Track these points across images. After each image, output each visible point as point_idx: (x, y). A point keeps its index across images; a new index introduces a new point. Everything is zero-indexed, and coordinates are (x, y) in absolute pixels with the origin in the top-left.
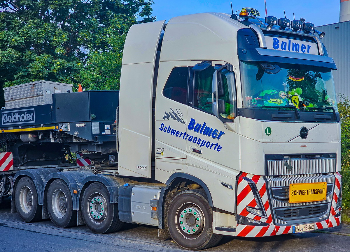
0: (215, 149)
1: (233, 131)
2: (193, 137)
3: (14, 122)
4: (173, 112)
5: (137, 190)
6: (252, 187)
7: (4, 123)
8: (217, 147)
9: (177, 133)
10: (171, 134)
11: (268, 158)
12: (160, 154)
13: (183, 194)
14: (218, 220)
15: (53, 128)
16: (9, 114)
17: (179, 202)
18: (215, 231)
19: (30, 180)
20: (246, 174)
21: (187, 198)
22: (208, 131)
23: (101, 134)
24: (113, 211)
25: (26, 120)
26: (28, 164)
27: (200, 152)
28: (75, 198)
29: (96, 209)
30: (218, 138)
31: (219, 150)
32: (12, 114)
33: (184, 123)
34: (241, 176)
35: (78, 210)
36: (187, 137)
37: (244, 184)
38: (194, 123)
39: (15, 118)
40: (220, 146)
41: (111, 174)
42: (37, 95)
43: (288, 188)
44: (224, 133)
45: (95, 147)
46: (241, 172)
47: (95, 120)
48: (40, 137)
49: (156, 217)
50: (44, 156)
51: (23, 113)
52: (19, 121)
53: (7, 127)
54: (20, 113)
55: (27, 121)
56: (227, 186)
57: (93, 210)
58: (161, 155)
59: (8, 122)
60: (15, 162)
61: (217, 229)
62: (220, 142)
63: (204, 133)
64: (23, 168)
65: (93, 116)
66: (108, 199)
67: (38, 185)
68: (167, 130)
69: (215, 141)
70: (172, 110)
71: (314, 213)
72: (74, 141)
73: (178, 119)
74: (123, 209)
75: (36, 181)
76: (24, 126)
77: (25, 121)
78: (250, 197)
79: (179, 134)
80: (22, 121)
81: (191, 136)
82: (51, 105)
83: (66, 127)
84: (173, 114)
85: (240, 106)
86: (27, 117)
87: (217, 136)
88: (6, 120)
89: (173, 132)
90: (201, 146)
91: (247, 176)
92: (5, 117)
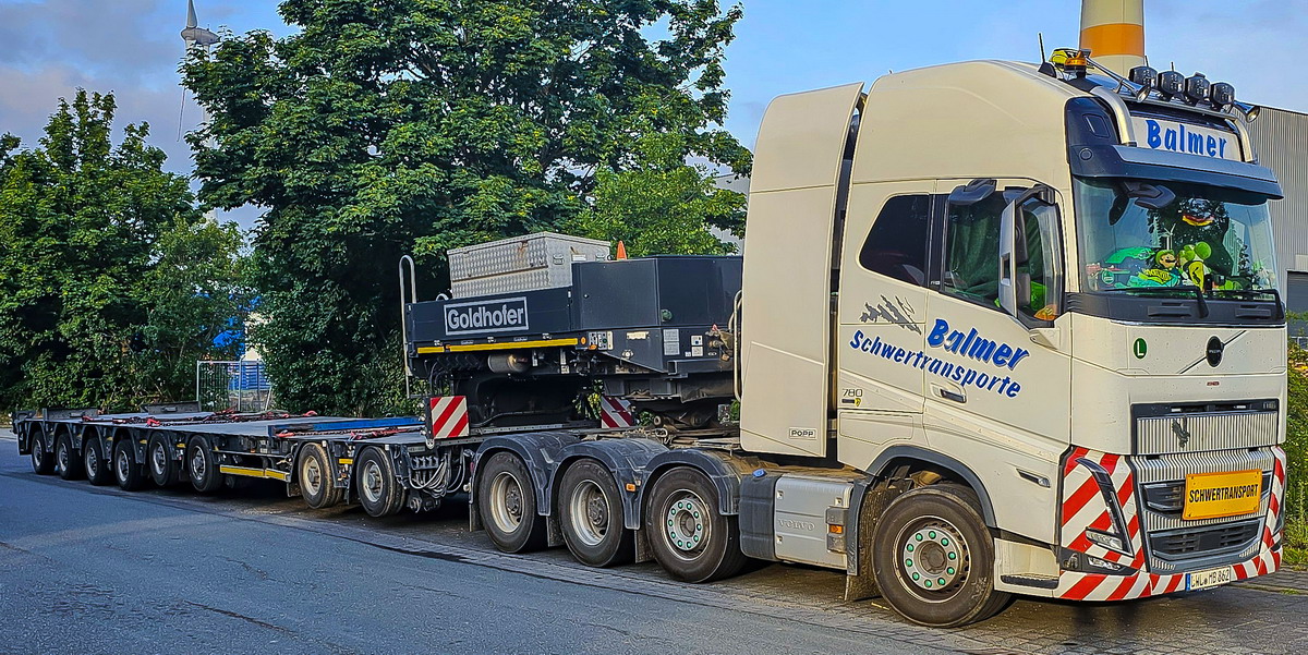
0: (1000, 391)
1: (1054, 349)
2: (940, 362)
3: (474, 328)
4: (889, 304)
5: (789, 484)
6: (1100, 483)
7: (450, 329)
8: (1008, 386)
9: (898, 354)
10: (883, 355)
11: (1139, 411)
12: (853, 402)
13: (913, 496)
14: (1008, 560)
15: (573, 342)
16: (462, 310)
17: (903, 514)
18: (999, 586)
19: (516, 460)
20: (1086, 451)
21: (922, 505)
22: (983, 349)
23: (682, 356)
24: (725, 532)
25: (505, 323)
26: (499, 422)
27: (960, 399)
28: (629, 500)
29: (683, 526)
30: (1011, 365)
31: (1012, 392)
32: (470, 309)
33: (917, 329)
34: (1073, 456)
35: (636, 527)
36: (925, 362)
37: (1079, 476)
38: (947, 328)
39: (478, 320)
40: (1015, 384)
41: (723, 447)
42: (533, 267)
43: (1182, 484)
44: (1026, 352)
45: (669, 385)
46: (1071, 445)
47: (669, 324)
48: (535, 363)
49: (841, 548)
50: (532, 406)
51: (499, 307)
52: (488, 327)
53: (457, 340)
54: (491, 308)
55: (509, 325)
56: (1036, 481)
57: (675, 528)
58: (854, 406)
59: (460, 329)
60: (471, 418)
61: (1005, 579)
62: (1015, 375)
63: (971, 355)
64: (488, 431)
65: (666, 313)
66: (716, 505)
67: (536, 469)
68: (870, 347)
69: (1003, 372)
70: (884, 299)
71: (1230, 543)
72: (618, 371)
73: (902, 322)
74: (751, 527)
75: (530, 462)
76: (499, 338)
77: (502, 326)
78: (1096, 506)
79: (902, 355)
80: (494, 326)
81: (936, 361)
82: (569, 289)
83: (604, 341)
84: (888, 310)
85: (1072, 286)
86: (507, 316)
87: (1008, 362)
88: (454, 323)
89: (888, 352)
90: (963, 384)
91: (1086, 457)
92: (453, 316)
